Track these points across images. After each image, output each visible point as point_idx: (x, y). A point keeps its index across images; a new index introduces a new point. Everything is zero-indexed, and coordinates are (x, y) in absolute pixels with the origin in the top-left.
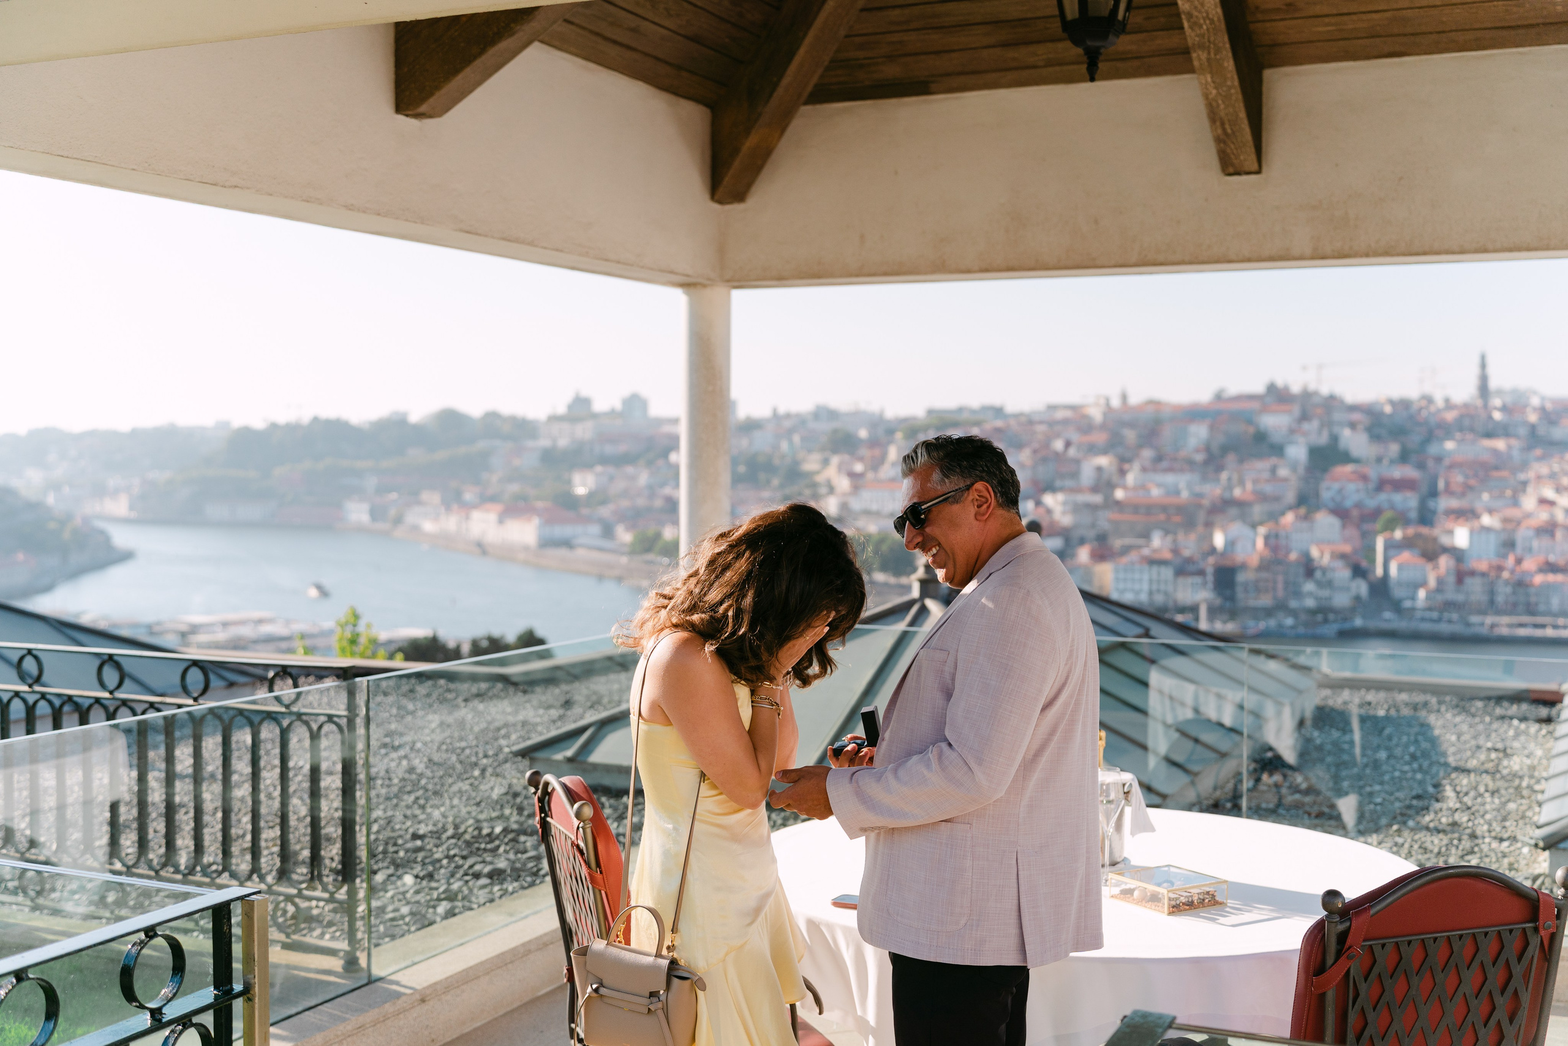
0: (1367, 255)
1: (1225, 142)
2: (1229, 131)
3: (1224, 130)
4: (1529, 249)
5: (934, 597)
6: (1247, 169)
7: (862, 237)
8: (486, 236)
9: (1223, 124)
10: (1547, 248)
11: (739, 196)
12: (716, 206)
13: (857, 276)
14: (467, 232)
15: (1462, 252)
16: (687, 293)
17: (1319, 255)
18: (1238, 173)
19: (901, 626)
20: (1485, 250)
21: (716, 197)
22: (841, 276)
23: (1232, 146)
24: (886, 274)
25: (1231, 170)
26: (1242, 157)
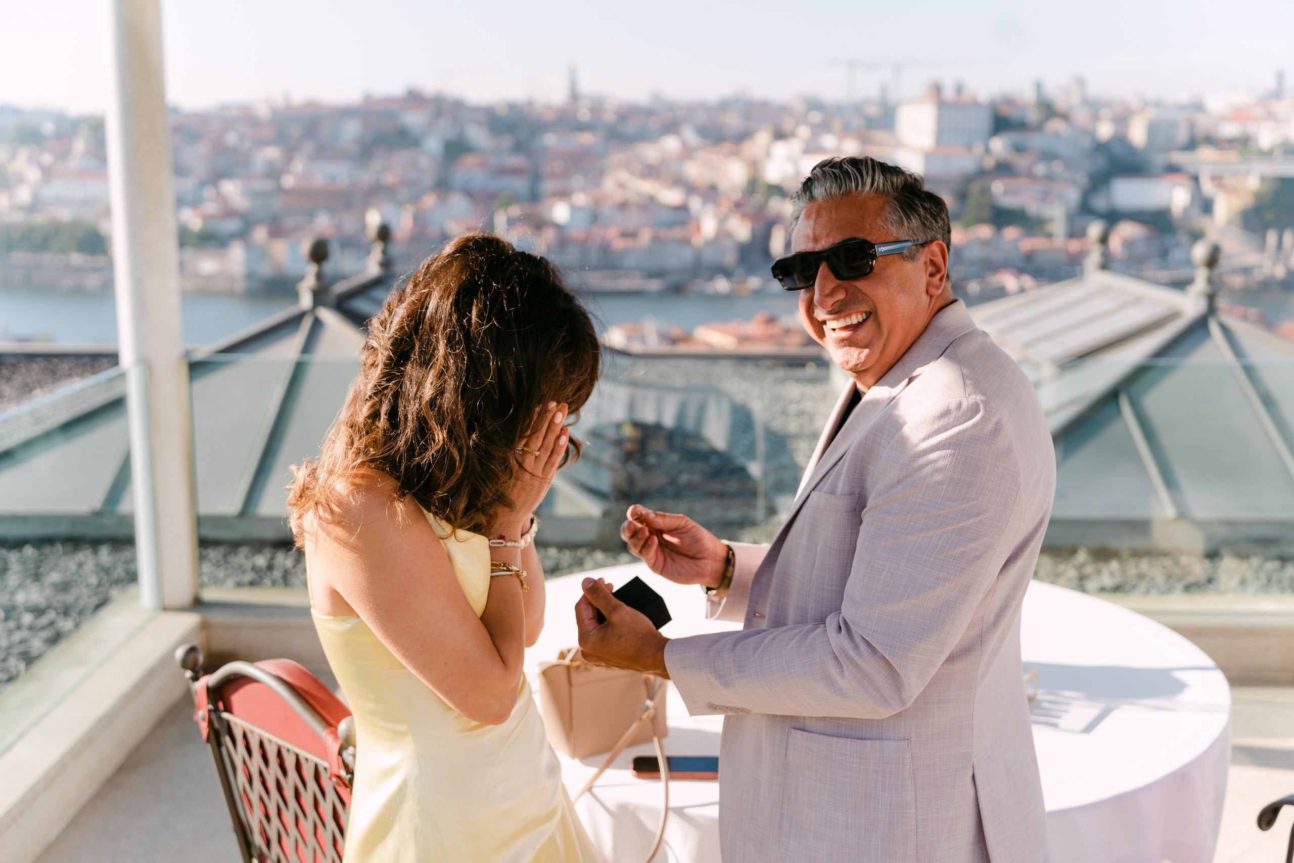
19: (301, 336)
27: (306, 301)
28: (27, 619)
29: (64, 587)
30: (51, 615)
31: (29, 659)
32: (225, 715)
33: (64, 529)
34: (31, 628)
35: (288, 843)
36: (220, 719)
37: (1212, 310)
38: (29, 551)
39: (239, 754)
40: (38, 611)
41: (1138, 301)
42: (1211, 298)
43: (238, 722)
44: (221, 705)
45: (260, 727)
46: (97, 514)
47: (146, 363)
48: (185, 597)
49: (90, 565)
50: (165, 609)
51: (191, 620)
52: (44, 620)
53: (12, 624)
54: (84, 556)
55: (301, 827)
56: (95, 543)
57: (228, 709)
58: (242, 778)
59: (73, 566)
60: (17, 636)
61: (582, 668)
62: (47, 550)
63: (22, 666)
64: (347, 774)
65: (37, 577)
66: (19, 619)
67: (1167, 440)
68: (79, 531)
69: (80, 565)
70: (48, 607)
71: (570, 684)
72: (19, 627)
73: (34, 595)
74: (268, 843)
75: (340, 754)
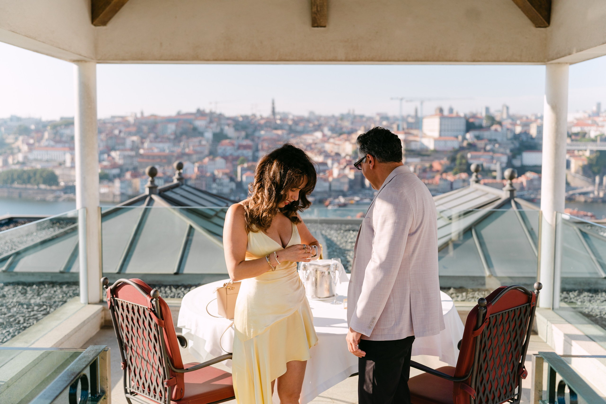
0: (365, 60)
1: (316, 14)
2: (319, 10)
3: (317, 9)
4: (421, 61)
5: (155, 194)
6: (322, 25)
7: (161, 44)
8: (19, 34)
9: (317, 7)
10: (428, 61)
11: (104, 23)
12: (93, 27)
13: (159, 60)
14: (13, 32)
15: (399, 61)
16: (77, 65)
17: (348, 60)
18: (317, 27)
19: (144, 206)
20: (406, 61)
21: (94, 23)
22: (152, 60)
23: (319, 16)
24: (172, 60)
25: (316, 25)
26: (321, 20)
27: (147, 192)
28: (36, 308)
29: (50, 298)
30: (45, 307)
31: (37, 319)
32: (116, 298)
33: (49, 279)
34: (37, 311)
35: (135, 339)
36: (114, 300)
37: (512, 196)
38: (34, 286)
39: (120, 312)
40: (40, 306)
41: (487, 193)
42: (512, 191)
43: (120, 300)
44: (115, 296)
45: (127, 300)
46: (61, 272)
47: (85, 208)
48: (97, 300)
49: (59, 291)
50: (89, 304)
51: (100, 307)
52: (42, 309)
53: (30, 310)
54: (57, 289)
55: (138, 332)
56: (61, 284)
57: (117, 297)
58: (120, 319)
59: (52, 292)
60: (32, 313)
61: (231, 289)
62: (42, 286)
63: (35, 322)
64: (153, 309)
65: (39, 295)
66: (33, 308)
67: (489, 246)
68: (54, 280)
69: (55, 292)
70: (44, 305)
71: (227, 294)
72: (33, 311)
73: (38, 300)
74: (128, 341)
75: (151, 302)
